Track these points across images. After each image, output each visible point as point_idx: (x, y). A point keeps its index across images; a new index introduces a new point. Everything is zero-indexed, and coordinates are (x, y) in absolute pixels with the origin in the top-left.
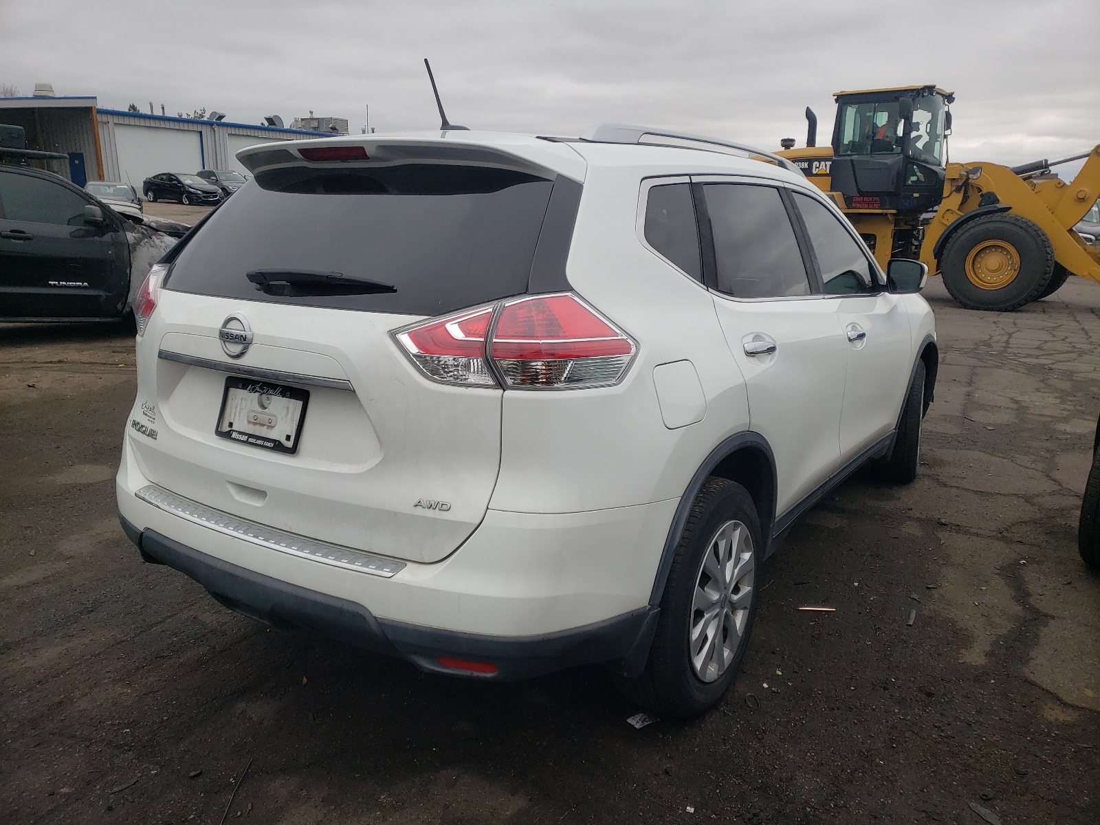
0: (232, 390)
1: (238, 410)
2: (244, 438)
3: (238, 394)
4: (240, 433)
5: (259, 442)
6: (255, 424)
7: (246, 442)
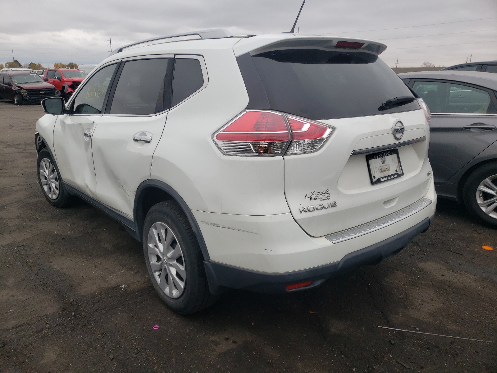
0: (370, 161)
1: (375, 169)
2: (386, 179)
3: (372, 162)
4: (383, 178)
5: (392, 177)
6: (383, 172)
7: (388, 180)
